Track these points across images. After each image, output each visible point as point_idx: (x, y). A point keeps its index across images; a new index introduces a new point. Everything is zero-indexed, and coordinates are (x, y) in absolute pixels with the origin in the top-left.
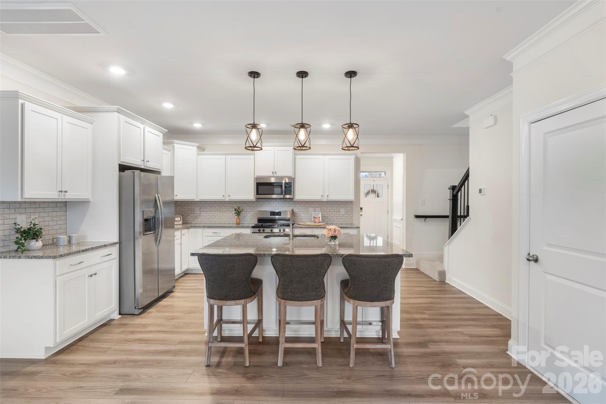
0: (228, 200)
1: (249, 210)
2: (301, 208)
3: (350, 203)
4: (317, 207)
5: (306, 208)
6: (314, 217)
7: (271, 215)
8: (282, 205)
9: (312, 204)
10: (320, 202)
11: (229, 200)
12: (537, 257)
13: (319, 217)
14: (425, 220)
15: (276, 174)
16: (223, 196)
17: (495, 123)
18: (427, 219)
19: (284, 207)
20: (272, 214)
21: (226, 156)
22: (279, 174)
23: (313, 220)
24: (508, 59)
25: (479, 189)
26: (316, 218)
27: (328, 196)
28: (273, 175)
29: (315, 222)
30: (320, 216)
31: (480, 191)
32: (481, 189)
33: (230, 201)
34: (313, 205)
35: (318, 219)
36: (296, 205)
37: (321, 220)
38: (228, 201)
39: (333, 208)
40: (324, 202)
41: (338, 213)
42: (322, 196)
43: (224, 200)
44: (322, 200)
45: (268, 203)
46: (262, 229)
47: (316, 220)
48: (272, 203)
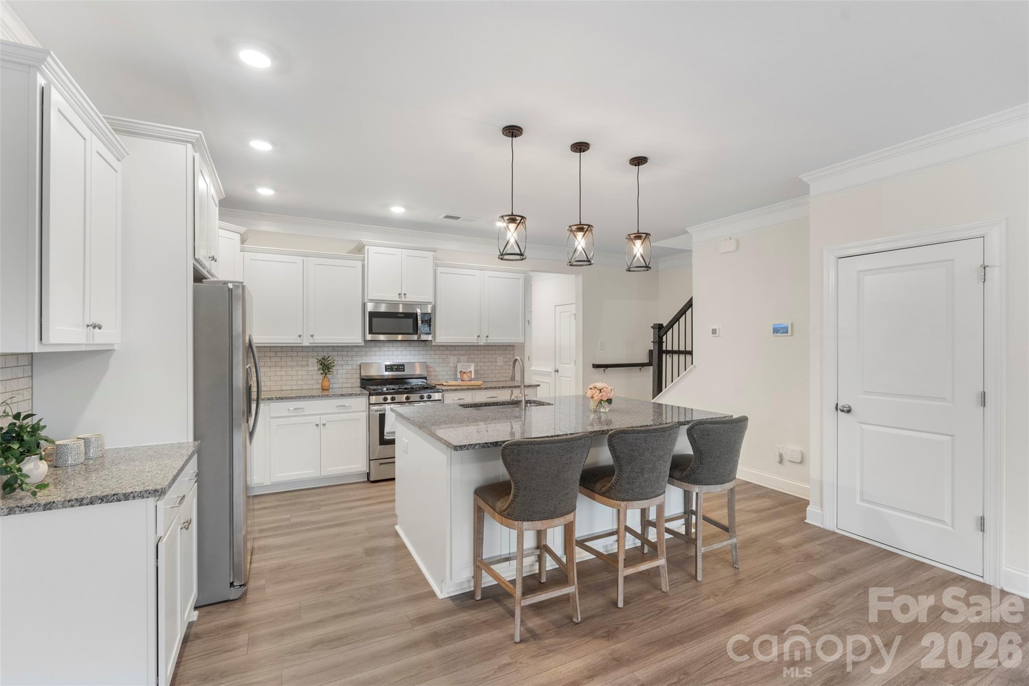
0: (309, 345)
1: (342, 363)
2: (437, 357)
3: (511, 348)
4: (462, 355)
5: (444, 357)
6: (461, 372)
7: (386, 371)
8: (404, 353)
9: (455, 350)
10: (473, 346)
11: (310, 343)
12: (850, 407)
13: (471, 371)
14: (604, 370)
15: (405, 298)
16: (300, 336)
17: (737, 249)
18: (609, 369)
19: (407, 356)
20: (389, 369)
21: (305, 258)
22: (410, 298)
23: (459, 376)
24: (804, 179)
25: (713, 330)
26: (464, 373)
27: (487, 337)
28: (400, 300)
29: (462, 381)
30: (472, 369)
31: (714, 331)
32: (716, 329)
33: (313, 347)
34: (456, 352)
35: (469, 374)
36: (428, 352)
37: (473, 377)
38: (308, 347)
39: (486, 356)
40: (481, 346)
41: (494, 364)
42: (479, 336)
43: (301, 343)
44: (478, 343)
45: (378, 349)
46: (389, 397)
47: (465, 377)
48: (386, 349)
